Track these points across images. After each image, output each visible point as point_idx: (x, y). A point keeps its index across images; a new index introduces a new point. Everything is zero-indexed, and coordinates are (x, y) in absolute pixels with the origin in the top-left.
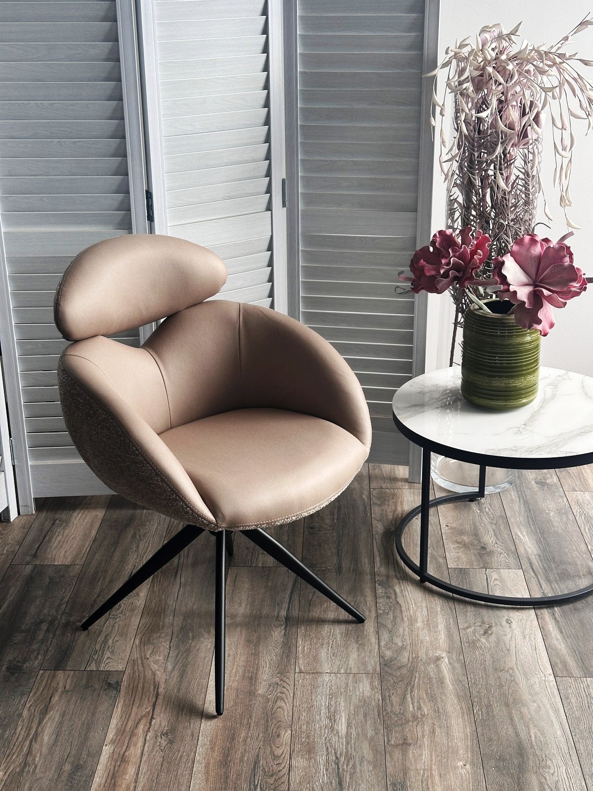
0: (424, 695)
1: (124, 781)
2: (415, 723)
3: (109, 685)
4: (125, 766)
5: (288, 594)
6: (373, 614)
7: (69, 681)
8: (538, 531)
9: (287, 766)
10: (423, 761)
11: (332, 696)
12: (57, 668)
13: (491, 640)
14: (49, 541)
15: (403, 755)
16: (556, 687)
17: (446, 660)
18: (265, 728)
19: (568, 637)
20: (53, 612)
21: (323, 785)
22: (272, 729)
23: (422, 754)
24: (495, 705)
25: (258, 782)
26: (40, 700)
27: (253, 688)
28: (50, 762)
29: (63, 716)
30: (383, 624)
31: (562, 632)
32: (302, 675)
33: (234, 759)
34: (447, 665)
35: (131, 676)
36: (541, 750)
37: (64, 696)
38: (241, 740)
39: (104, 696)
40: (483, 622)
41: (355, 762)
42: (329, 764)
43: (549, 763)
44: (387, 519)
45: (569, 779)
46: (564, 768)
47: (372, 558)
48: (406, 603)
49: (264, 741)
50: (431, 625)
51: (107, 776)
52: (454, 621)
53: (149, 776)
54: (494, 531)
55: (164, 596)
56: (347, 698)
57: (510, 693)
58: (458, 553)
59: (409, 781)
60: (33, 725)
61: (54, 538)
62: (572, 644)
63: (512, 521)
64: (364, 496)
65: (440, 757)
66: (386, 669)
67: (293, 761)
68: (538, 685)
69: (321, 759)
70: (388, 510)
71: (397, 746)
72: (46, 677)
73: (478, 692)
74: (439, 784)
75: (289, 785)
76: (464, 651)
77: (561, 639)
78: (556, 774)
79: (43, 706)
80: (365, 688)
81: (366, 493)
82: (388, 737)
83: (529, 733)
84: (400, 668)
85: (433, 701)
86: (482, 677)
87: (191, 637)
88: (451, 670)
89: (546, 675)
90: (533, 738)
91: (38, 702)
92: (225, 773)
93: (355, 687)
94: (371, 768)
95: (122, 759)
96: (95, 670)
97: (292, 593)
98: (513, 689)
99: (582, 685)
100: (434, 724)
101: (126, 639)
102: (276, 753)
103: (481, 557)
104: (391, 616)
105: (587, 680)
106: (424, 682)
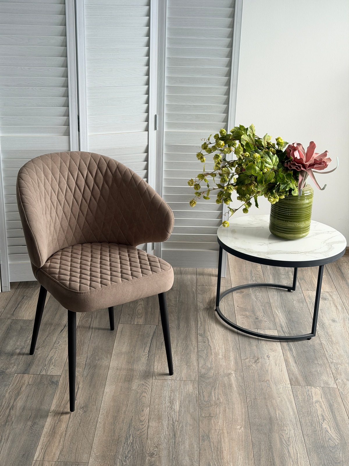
0: (221, 392)
1: (60, 431)
2: (216, 406)
3: (53, 382)
4: (60, 423)
5: (150, 339)
6: (196, 350)
7: (31, 380)
8: (287, 311)
9: (146, 426)
10: (219, 426)
11: (172, 391)
12: (24, 373)
13: (258, 366)
14: (21, 307)
15: (208, 422)
16: (291, 390)
17: (234, 375)
18: (136, 407)
19: (299, 366)
20: (23, 344)
21: (165, 435)
22: (139, 407)
23: (219, 422)
24: (259, 399)
25: (131, 434)
26: (15, 388)
27: (130, 386)
28: (20, 420)
29: (28, 397)
30: (201, 356)
31: (296, 363)
32: (157, 380)
33: (119, 422)
34: (234, 378)
35: (65, 378)
36: (282, 421)
37: (28, 387)
38: (123, 412)
39: (50, 388)
40: (254, 356)
41: (183, 425)
42: (169, 425)
43: (285, 428)
44: (205, 301)
45: (296, 437)
46: (293, 431)
47: (197, 322)
48: (214, 345)
49: (135, 413)
50: (227, 357)
51: (51, 428)
52: (239, 355)
53: (73, 428)
54: (263, 310)
55: (83, 338)
56: (180, 392)
57: (267, 393)
58: (243, 320)
59: (211, 435)
60: (11, 401)
61: (23, 306)
62: (301, 369)
63: (273, 305)
64: (193, 289)
65: (228, 424)
66: (202, 379)
67: (150, 424)
68: (282, 389)
69: (165, 423)
70: (206, 297)
71: (205, 417)
72: (19, 377)
73: (250, 392)
74: (227, 437)
75: (147, 435)
76: (243, 370)
77: (296, 366)
78: (289, 434)
79: (17, 392)
80: (190, 388)
81: (194, 287)
82: (201, 413)
83: (276, 413)
84: (208, 378)
85: (226, 396)
86: (252, 384)
87: (97, 359)
88: (236, 380)
89: (286, 384)
90: (278, 416)
91: (14, 390)
92: (114, 428)
93: (185, 387)
94: (191, 428)
95: (59, 419)
96: (45, 374)
97: (152, 338)
98: (268, 390)
99: (305, 390)
100: (226, 407)
101: (62, 359)
102: (141, 419)
103: (255, 323)
104: (205, 352)
105: (308, 387)
106: (221, 386)
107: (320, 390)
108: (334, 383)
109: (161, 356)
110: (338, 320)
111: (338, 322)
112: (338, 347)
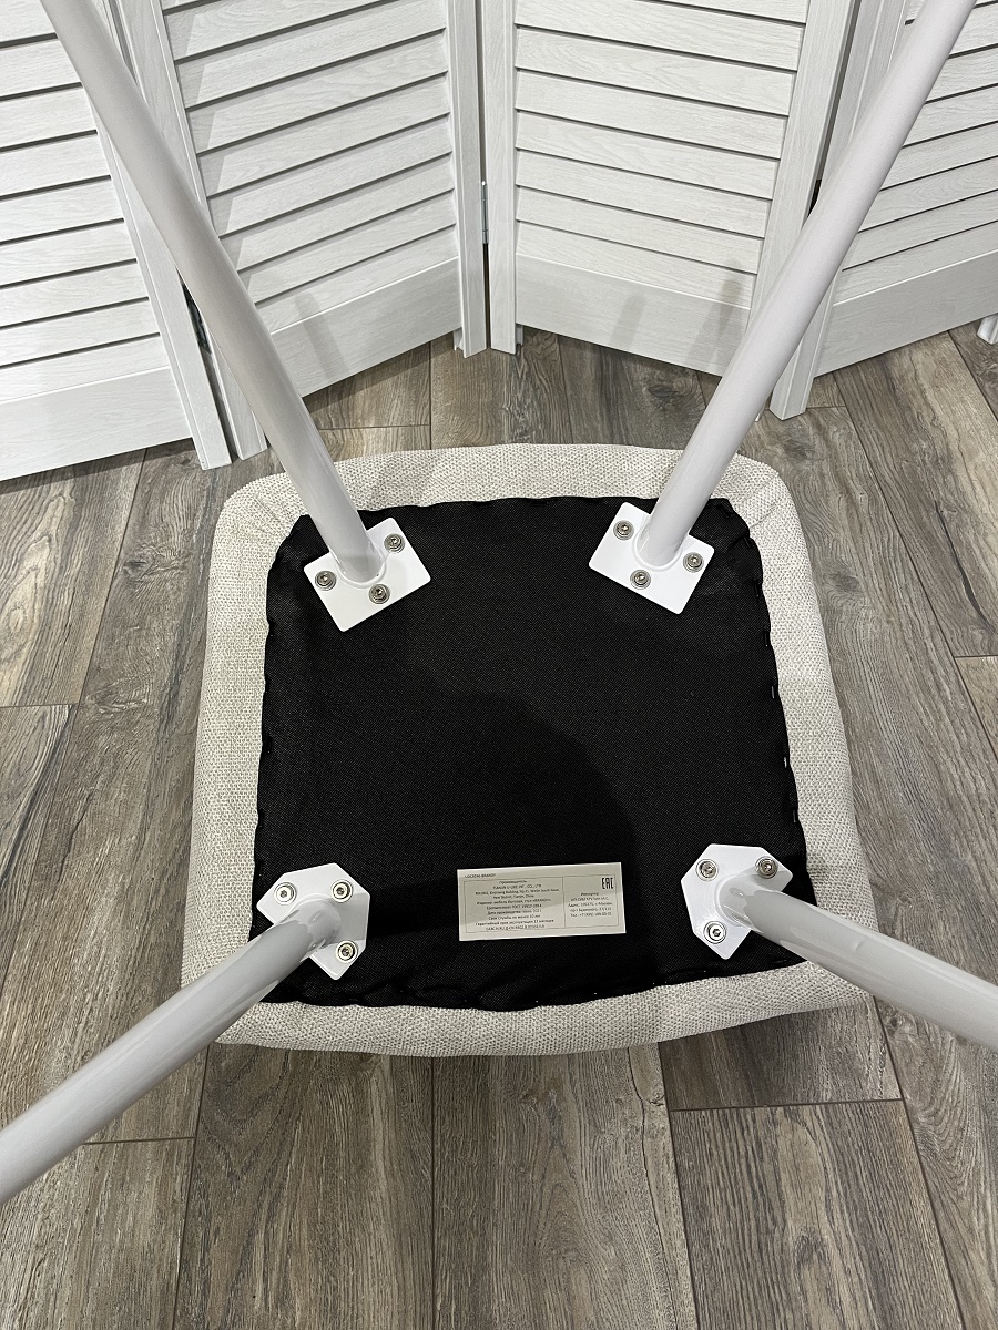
0: (305, 1231)
5: (21, 808)
16: (671, 1160)
24: (500, 1266)
56: (85, 1258)
57: (545, 1204)
68: (623, 1155)
80: (142, 1209)
85: (325, 1261)
88: (392, 1103)
89: (647, 1106)
93: (116, 1208)
97: (33, 801)
98: (554, 1180)
99: (741, 1142)
105: (754, 1121)
106: (311, 1167)
107: (818, 1132)
108: (882, 1058)
109: (43, 941)
110: (860, 578)
111: (862, 586)
112: (876, 761)
